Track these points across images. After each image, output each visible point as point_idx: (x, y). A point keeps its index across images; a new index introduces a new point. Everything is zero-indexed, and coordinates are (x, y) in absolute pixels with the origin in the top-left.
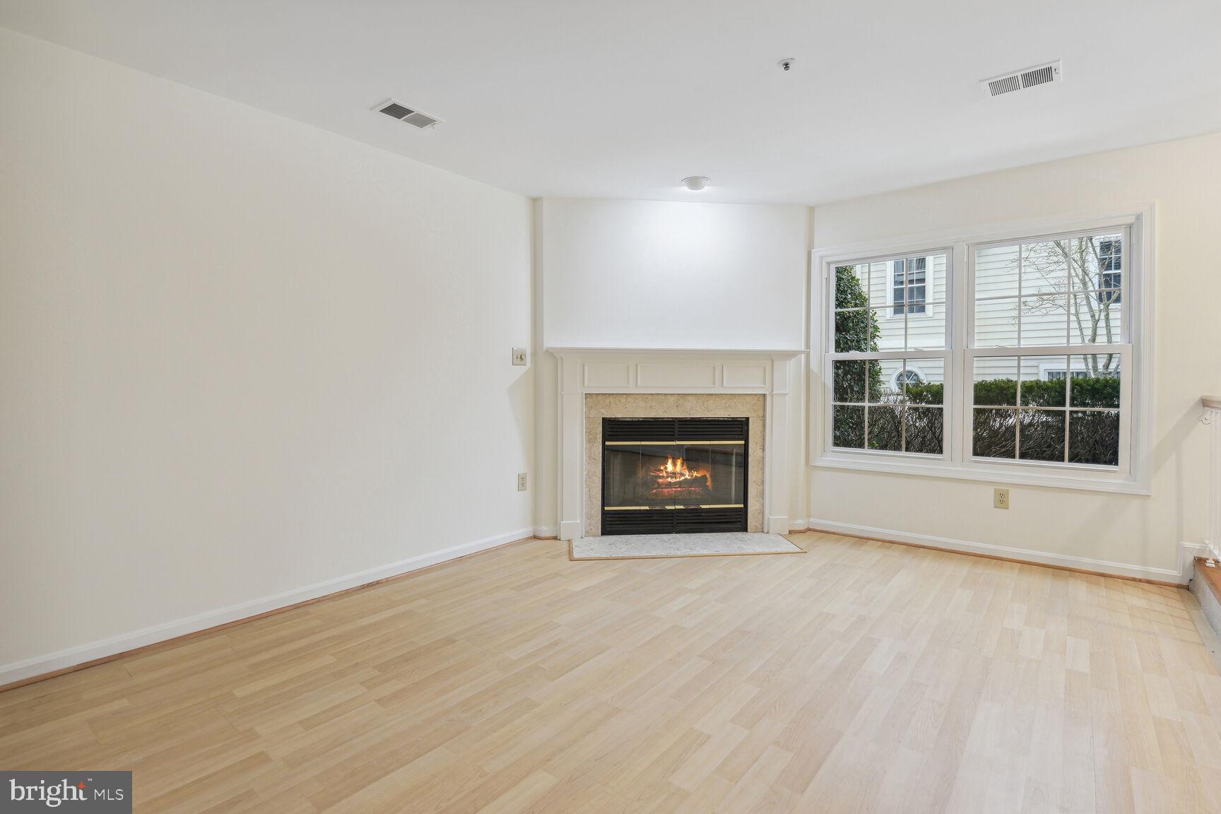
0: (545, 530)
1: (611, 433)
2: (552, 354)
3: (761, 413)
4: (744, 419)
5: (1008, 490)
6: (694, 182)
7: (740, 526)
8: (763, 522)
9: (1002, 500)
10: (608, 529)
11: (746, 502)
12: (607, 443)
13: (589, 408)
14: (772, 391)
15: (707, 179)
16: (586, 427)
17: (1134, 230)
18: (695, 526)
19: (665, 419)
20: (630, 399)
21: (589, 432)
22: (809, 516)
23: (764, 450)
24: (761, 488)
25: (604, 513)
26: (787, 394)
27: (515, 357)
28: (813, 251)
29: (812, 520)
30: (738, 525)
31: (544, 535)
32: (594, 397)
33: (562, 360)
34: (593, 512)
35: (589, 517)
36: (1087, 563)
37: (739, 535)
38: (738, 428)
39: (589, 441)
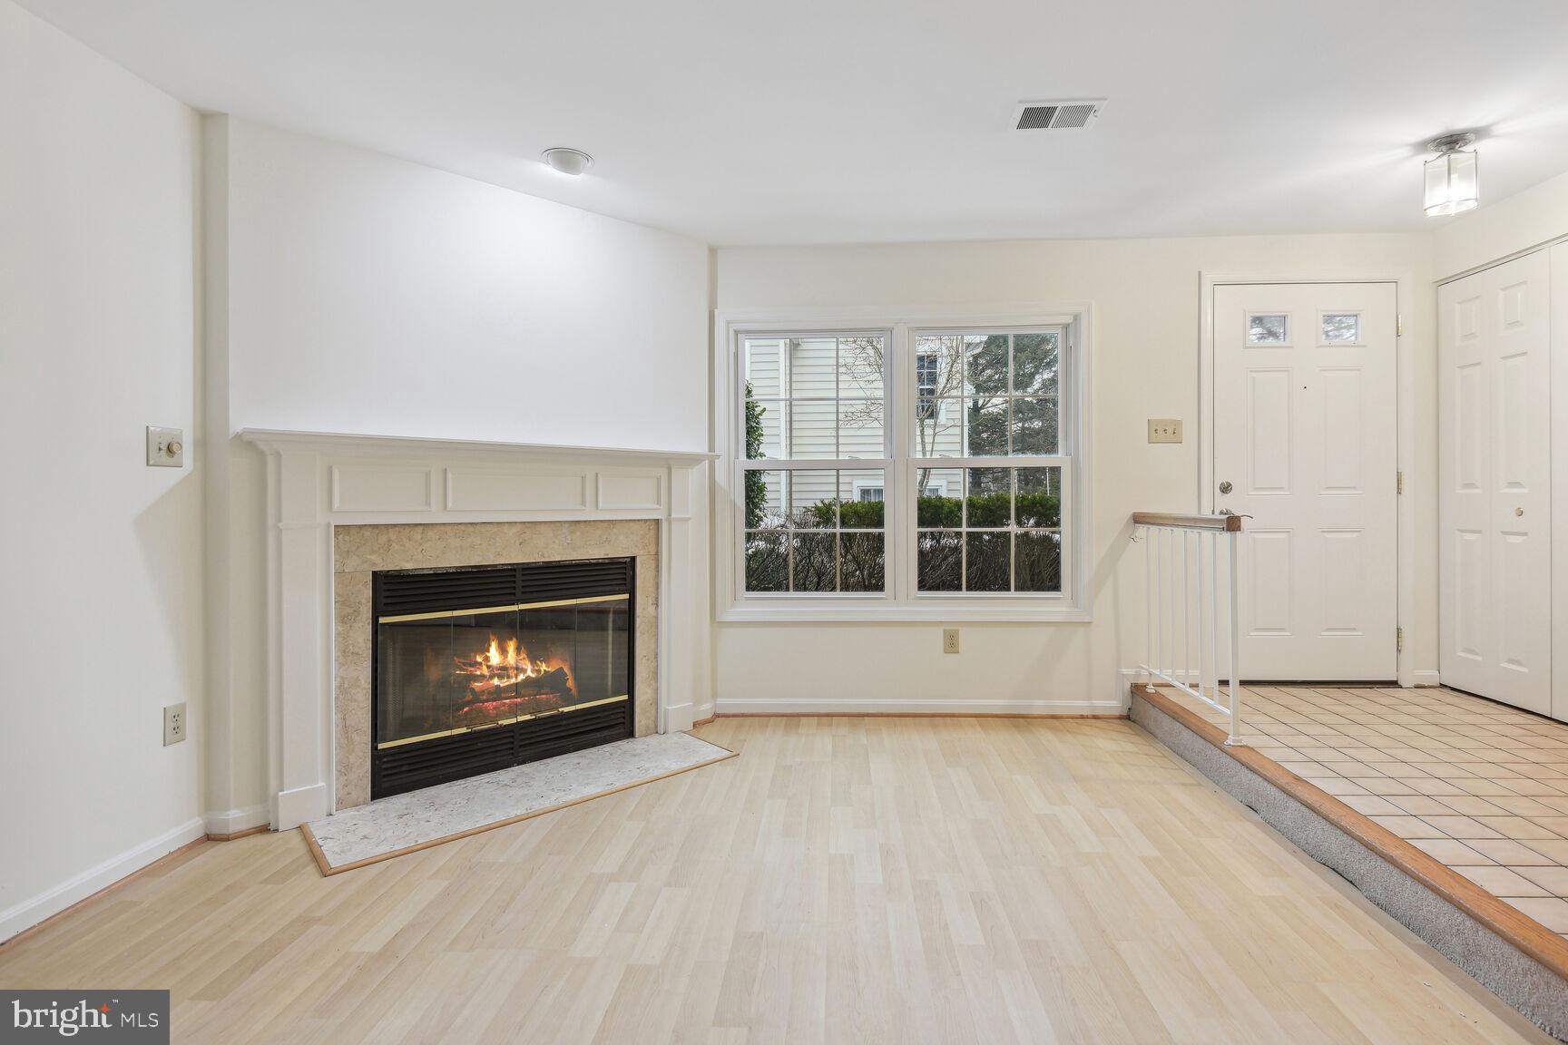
0: (237, 817)
1: (389, 601)
2: (250, 444)
3: (652, 549)
4: (628, 560)
5: (958, 631)
6: (566, 158)
7: (622, 730)
8: (657, 718)
9: (951, 643)
10: (386, 785)
11: (631, 691)
12: (382, 620)
13: (343, 554)
14: (670, 515)
15: (588, 157)
16: (336, 593)
17: (1071, 331)
18: (551, 745)
19: (499, 568)
20: (431, 533)
21: (343, 601)
22: (715, 695)
23: (657, 605)
24: (654, 664)
25: (377, 756)
26: (690, 518)
27: (153, 449)
28: (716, 312)
29: (720, 701)
30: (620, 730)
31: (233, 828)
32: (353, 531)
33: (279, 456)
34: (352, 759)
35: (345, 768)
36: (1039, 706)
37: (624, 745)
38: (620, 573)
39: (343, 619)
